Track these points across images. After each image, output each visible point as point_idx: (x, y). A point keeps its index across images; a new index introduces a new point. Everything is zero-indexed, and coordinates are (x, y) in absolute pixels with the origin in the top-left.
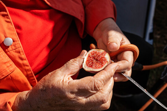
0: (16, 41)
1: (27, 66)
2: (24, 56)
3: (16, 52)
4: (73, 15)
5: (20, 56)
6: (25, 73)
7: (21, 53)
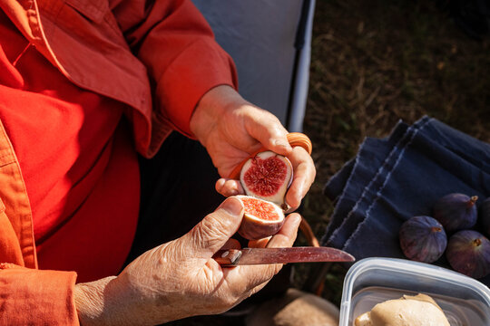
0: (6, 148)
1: (26, 206)
2: (20, 183)
3: (4, 173)
4: (122, 100)
5: (14, 183)
6: (18, 224)
7: (17, 176)
